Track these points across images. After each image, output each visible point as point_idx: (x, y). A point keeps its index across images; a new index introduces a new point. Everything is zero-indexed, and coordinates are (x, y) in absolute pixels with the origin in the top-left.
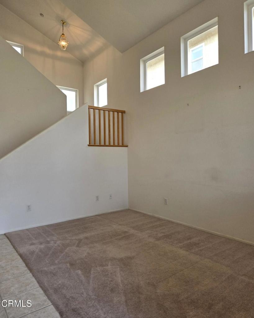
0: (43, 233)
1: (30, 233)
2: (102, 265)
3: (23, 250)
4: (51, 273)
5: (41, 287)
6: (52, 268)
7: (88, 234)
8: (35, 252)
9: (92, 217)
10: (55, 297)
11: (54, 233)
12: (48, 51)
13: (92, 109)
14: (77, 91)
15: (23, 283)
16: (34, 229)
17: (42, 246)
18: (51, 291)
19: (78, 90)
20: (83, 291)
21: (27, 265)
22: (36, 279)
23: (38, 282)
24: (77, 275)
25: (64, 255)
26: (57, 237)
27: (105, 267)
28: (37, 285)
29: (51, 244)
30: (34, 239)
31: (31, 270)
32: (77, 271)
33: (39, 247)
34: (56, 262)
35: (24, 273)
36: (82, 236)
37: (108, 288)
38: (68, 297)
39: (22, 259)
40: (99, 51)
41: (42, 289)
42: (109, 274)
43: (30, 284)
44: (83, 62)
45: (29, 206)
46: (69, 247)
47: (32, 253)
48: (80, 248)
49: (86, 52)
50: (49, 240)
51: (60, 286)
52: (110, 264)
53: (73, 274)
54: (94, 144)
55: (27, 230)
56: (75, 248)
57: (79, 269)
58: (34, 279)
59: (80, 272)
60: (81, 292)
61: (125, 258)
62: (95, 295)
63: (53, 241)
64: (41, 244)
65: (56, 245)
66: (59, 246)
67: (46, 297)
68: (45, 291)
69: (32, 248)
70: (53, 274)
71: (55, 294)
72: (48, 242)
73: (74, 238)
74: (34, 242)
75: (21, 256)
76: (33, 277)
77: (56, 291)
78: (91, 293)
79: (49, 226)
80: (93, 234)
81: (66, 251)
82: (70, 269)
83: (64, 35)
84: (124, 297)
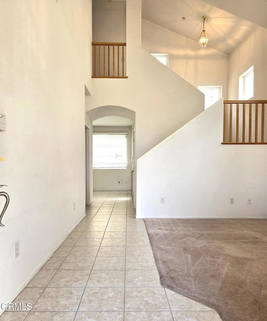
0: (172, 223)
1: (162, 222)
2: (213, 257)
3: (151, 231)
4: (165, 250)
5: (154, 257)
6: (168, 247)
7: (212, 232)
8: (160, 234)
9: (224, 220)
10: (161, 266)
11: (181, 225)
12: (191, 53)
13: (229, 103)
14: (220, 87)
15: (143, 251)
16: (166, 219)
17: (167, 232)
18: (160, 261)
19: (222, 86)
20: (186, 269)
21: (150, 241)
22: (153, 251)
23: (154, 254)
24: (187, 257)
25: (182, 242)
26: (183, 228)
27: (215, 259)
28: (152, 255)
29: (175, 232)
30: (163, 226)
31: (152, 245)
32: (188, 255)
33: (164, 232)
34: (173, 244)
35: (146, 245)
36: (205, 232)
37: (209, 274)
38: (171, 268)
39: (149, 237)
40: (246, 37)
41: (155, 259)
42: (216, 265)
43: (147, 253)
44: (228, 54)
45: (162, 199)
46: (189, 238)
47: (157, 235)
48: (199, 240)
49: (231, 42)
50: (174, 228)
51: (168, 260)
52: (221, 258)
53: (183, 256)
54: (230, 142)
55: (161, 219)
56: (194, 239)
57: (189, 254)
58: (151, 251)
59: (189, 256)
60: (184, 269)
61: (241, 258)
62: (195, 275)
63: (178, 230)
64: (167, 230)
65: (178, 233)
66: (180, 235)
67: (155, 264)
68: (156, 260)
69: (159, 231)
70: (167, 252)
71: (163, 264)
72: (173, 230)
73: (197, 232)
74: (162, 228)
75: (149, 234)
76: (152, 250)
77: (164, 262)
78: (191, 272)
79: (179, 219)
80: (218, 232)
81: (185, 239)
82: (182, 252)
83: (205, 31)
84: (222, 284)
